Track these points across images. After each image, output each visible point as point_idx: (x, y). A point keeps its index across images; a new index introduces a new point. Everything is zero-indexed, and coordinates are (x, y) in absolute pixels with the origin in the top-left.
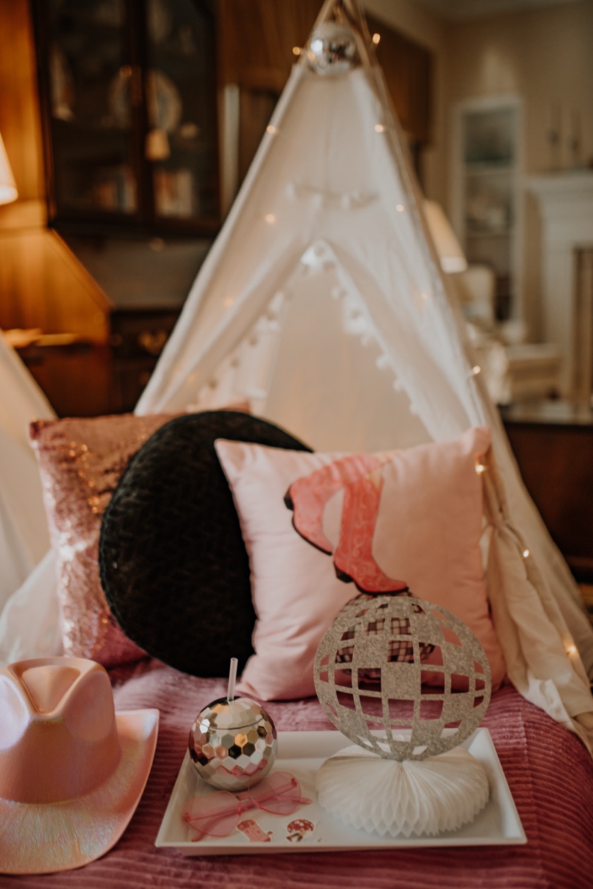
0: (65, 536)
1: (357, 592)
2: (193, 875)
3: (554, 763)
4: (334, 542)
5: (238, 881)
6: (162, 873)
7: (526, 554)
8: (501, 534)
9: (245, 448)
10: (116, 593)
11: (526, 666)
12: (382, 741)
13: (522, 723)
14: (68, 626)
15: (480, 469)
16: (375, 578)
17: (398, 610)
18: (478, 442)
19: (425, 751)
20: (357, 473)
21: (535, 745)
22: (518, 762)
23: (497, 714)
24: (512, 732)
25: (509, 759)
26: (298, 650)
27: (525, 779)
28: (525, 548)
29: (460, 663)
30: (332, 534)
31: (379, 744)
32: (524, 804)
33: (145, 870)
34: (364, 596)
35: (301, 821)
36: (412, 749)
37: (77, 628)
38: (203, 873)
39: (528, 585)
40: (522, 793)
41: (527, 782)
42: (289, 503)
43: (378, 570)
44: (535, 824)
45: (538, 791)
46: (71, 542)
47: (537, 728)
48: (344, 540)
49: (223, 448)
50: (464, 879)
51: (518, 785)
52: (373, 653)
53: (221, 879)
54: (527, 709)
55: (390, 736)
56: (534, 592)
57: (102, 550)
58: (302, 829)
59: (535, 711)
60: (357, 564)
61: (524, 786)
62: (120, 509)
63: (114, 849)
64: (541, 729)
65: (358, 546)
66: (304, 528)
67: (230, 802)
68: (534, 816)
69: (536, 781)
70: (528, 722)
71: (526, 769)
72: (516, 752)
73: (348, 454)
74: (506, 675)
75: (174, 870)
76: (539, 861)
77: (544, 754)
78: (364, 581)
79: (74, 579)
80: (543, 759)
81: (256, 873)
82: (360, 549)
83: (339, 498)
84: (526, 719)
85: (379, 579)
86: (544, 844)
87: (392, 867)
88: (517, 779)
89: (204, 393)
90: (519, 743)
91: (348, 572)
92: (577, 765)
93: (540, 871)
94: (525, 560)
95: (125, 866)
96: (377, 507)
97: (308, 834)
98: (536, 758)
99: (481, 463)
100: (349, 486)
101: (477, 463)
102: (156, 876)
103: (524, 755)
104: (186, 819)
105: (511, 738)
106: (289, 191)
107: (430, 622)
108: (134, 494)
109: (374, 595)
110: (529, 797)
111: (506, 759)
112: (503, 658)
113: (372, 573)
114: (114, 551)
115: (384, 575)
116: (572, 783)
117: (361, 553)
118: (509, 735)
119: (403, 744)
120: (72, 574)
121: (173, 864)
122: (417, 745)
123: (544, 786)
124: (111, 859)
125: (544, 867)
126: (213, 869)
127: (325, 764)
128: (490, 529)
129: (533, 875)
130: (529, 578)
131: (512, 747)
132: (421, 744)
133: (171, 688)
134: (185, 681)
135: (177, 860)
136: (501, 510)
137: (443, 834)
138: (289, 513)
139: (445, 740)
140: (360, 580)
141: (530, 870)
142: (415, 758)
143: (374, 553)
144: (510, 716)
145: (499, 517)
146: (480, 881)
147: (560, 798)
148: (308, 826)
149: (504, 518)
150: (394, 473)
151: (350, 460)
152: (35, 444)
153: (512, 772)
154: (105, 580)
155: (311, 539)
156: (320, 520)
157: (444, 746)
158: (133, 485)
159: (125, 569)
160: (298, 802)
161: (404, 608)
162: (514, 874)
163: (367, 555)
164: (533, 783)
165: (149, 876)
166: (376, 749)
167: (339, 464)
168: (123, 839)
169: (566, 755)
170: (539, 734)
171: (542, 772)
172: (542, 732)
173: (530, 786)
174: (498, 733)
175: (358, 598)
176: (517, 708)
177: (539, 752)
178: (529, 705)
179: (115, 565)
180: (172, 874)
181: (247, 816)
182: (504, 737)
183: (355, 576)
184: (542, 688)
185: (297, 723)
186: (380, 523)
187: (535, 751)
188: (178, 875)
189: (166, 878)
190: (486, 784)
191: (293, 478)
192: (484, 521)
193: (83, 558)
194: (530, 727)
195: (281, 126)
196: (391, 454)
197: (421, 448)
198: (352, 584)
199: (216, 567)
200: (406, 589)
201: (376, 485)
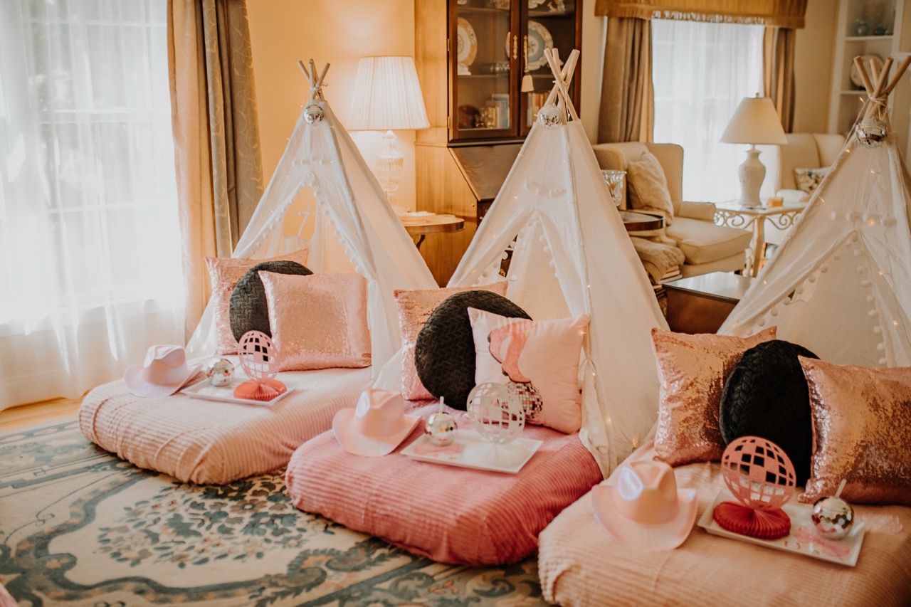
0: (406, 342)
1: (510, 381)
7: (594, 374)
9: (479, 311)
10: (420, 368)
14: (404, 379)
16: (517, 376)
18: (581, 321)
20: (520, 329)
21: (562, 451)
28: (595, 372)
30: (503, 355)
34: (512, 383)
37: (407, 381)
39: (593, 389)
42: (489, 340)
43: (519, 373)
46: (407, 344)
48: (507, 358)
49: (470, 310)
54: (574, 440)
56: (595, 392)
57: (416, 349)
59: (579, 442)
60: (511, 369)
62: (424, 333)
65: (512, 361)
66: (493, 351)
67: (435, 448)
78: (513, 376)
79: (407, 359)
81: (430, 466)
83: (509, 339)
84: (570, 443)
85: (519, 377)
89: (481, 278)
91: (507, 372)
94: (594, 377)
96: (523, 346)
98: (557, 455)
99: (582, 330)
100: (514, 334)
101: (580, 330)
104: (417, 448)
106: (525, 185)
108: (431, 327)
109: (516, 382)
112: (581, 419)
113: (516, 373)
114: (420, 350)
115: (521, 375)
117: (513, 364)
122: (501, 439)
128: (587, 361)
130: (595, 386)
136: (590, 353)
138: (489, 343)
139: (509, 438)
140: (511, 376)
142: (501, 443)
147: (552, 467)
149: (590, 357)
150: (536, 331)
152: (396, 300)
154: (416, 362)
155: (495, 355)
156: (499, 348)
157: (509, 440)
159: (424, 358)
160: (458, 452)
163: (516, 366)
166: (487, 438)
167: (514, 324)
172: (572, 449)
175: (509, 383)
178: (577, 439)
179: (420, 356)
181: (439, 452)
183: (509, 374)
186: (523, 353)
187: (559, 453)
191: (493, 329)
192: (585, 357)
193: (410, 350)
194: (568, 446)
195: (524, 153)
198: (508, 377)
199: (463, 362)
200: (530, 382)
201: (526, 336)
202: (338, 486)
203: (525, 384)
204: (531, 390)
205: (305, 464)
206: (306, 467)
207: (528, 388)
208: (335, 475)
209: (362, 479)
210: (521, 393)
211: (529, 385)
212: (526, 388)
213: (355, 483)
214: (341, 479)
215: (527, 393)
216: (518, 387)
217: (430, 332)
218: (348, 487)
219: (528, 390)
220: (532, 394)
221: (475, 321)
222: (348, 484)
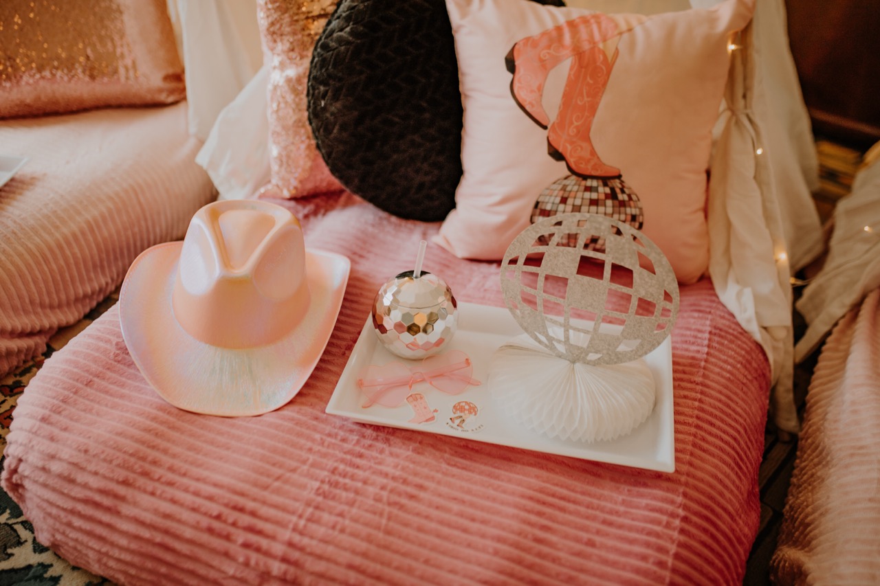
0: (276, 61)
1: (568, 173)
2: (358, 442)
3: (729, 379)
4: (551, 116)
5: (397, 456)
6: (329, 435)
7: (759, 152)
8: (738, 123)
10: (321, 130)
11: (730, 264)
12: (559, 341)
13: (708, 329)
14: (275, 151)
15: (731, 47)
16: (588, 161)
17: (596, 229)
18: (736, 16)
19: (599, 359)
20: (591, 40)
21: (715, 357)
22: (691, 374)
23: (686, 311)
24: (696, 337)
25: (683, 370)
26: (498, 218)
27: (693, 395)
28: (761, 146)
29: (650, 290)
30: (551, 108)
31: (555, 343)
32: (685, 423)
33: (315, 429)
34: (574, 177)
35: (466, 402)
36: (587, 355)
37: (284, 153)
38: (368, 442)
39: (753, 184)
40: (686, 410)
41: (695, 400)
42: (511, 65)
43: (593, 153)
44: (690, 447)
45: (702, 410)
46: (282, 66)
47: (720, 336)
48: (562, 115)
50: (606, 493)
51: (684, 400)
52: (563, 263)
53: (382, 452)
54: (718, 313)
55: (567, 338)
56: (757, 193)
57: (310, 84)
58: (467, 412)
59: (726, 316)
60: (572, 143)
61: (690, 402)
62: (333, 44)
63: (291, 403)
64: (725, 338)
65: (576, 124)
66: (522, 95)
67: (403, 371)
68: (691, 438)
69: (704, 398)
70: (715, 328)
71: (697, 384)
72: (695, 362)
73: (586, 13)
74: (707, 269)
75: (341, 433)
76: (681, 489)
77: (721, 368)
78: (575, 162)
79: (282, 105)
80: (719, 374)
81: (414, 450)
82: (577, 127)
83: (565, 68)
84: (714, 324)
85: (592, 163)
86: (692, 470)
87: (542, 468)
88: (686, 393)
90: (698, 352)
91: (561, 150)
92: (751, 381)
93: (680, 499)
94: (756, 157)
95: (298, 423)
97: (470, 419)
98: (712, 372)
99: (733, 43)
100: (578, 53)
101: (730, 42)
102: (324, 437)
103: (700, 367)
104: (360, 384)
105: (693, 343)
107: (627, 246)
108: (348, 29)
110: (692, 417)
111: (680, 368)
112: (709, 251)
113: (586, 154)
114: (322, 88)
115: (598, 158)
116: (740, 402)
117: (578, 132)
118: (692, 340)
119: (578, 348)
120: (281, 100)
121: (341, 427)
122: (591, 352)
123: (710, 405)
124: (285, 412)
125: (685, 495)
126: (376, 439)
127: (502, 349)
128: (728, 113)
129: (672, 502)
130: (755, 177)
131: (691, 354)
132: (596, 352)
133: (370, 229)
134: (385, 222)
135: (345, 423)
136: (744, 96)
137: (598, 444)
138: (510, 76)
139: (620, 354)
140: (572, 161)
141: (670, 496)
142: (588, 363)
143: (592, 134)
144: (699, 317)
145: (740, 103)
146: (620, 498)
147: (722, 421)
148: (473, 410)
149: (746, 107)
150: (632, 45)
151: (585, 21)
153: (684, 384)
154: (312, 117)
155: (528, 108)
156: (540, 89)
157: (618, 358)
158: (348, 19)
159: (333, 109)
160: (468, 381)
161: (603, 227)
162: (655, 498)
164: (700, 401)
165: (317, 436)
166: (552, 348)
167: (571, 24)
168: (300, 394)
169: (743, 370)
170: (722, 344)
171: (713, 389)
172: (726, 342)
173: (697, 404)
174: (682, 335)
175: (566, 178)
176: (708, 310)
177: (716, 365)
178: (721, 307)
179: (323, 103)
180: (339, 438)
181: (418, 389)
182: (686, 342)
183: (567, 156)
184: (739, 295)
185: (485, 290)
186: (605, 101)
187: (712, 363)
188: (344, 440)
189: (333, 441)
190: (652, 399)
191: (519, 37)
192: (723, 105)
193: (292, 84)
194: (715, 334)
196: (633, 19)
197: (670, 16)
198: (563, 163)
199: (427, 115)
200: (619, 177)
201: (610, 55)
202: (159, 538)
203: (605, 180)
204: (621, 197)
205: (52, 457)
206: (56, 467)
207: (613, 189)
208: (145, 500)
209: (232, 516)
210: (594, 202)
211: (617, 183)
212: (608, 190)
213: (210, 531)
214: (167, 516)
215: (609, 202)
216: (588, 189)
217: (348, 43)
218: (191, 542)
219: (613, 195)
220: (623, 204)
221: (464, 15)
222: (188, 533)
